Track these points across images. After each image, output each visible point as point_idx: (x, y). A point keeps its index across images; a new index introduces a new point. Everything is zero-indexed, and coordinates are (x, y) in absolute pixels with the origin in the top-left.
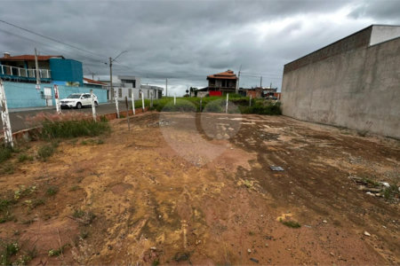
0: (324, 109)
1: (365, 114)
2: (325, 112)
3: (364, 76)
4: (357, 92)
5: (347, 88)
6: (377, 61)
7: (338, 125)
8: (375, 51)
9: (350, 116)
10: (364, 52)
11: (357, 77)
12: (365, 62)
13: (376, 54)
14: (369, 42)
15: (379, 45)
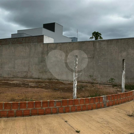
0: (25, 70)
1: (46, 72)
2: (25, 72)
3: (44, 55)
4: (42, 62)
5: (36, 60)
6: (48, 50)
7: (34, 77)
8: (46, 46)
9: (40, 73)
10: (42, 45)
11: (40, 55)
12: (43, 49)
13: (47, 47)
14: (43, 42)
15: (48, 44)
